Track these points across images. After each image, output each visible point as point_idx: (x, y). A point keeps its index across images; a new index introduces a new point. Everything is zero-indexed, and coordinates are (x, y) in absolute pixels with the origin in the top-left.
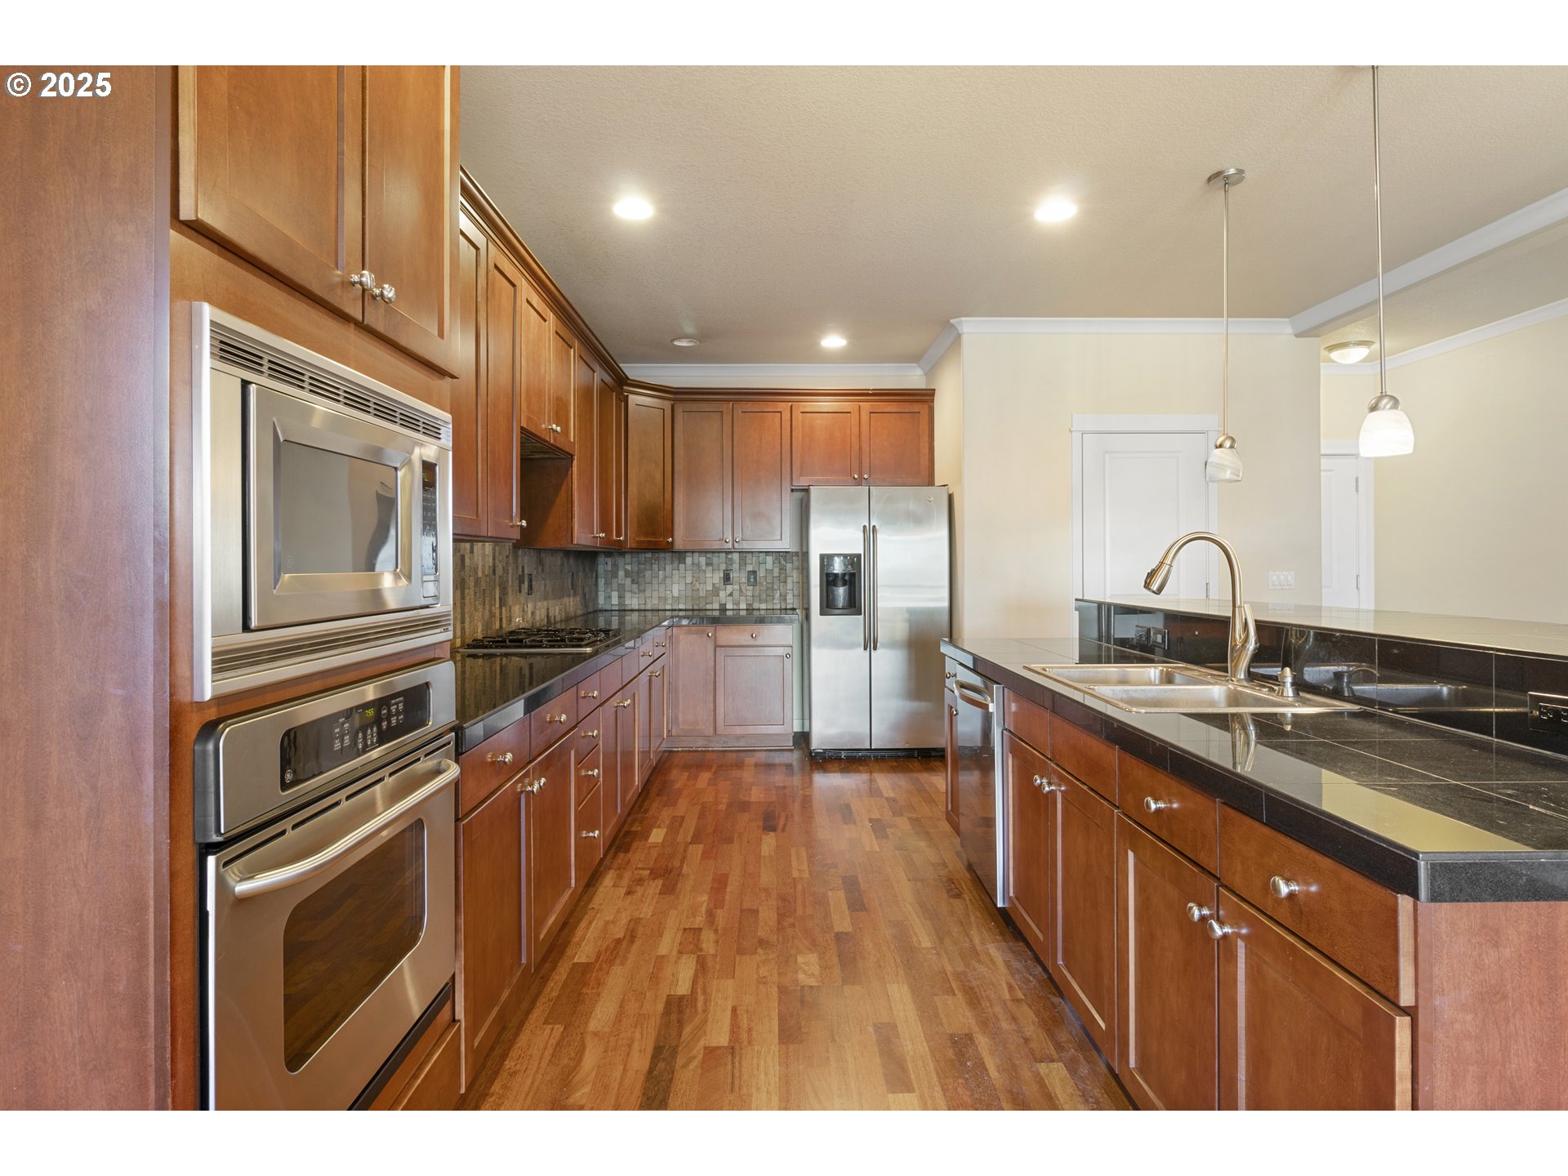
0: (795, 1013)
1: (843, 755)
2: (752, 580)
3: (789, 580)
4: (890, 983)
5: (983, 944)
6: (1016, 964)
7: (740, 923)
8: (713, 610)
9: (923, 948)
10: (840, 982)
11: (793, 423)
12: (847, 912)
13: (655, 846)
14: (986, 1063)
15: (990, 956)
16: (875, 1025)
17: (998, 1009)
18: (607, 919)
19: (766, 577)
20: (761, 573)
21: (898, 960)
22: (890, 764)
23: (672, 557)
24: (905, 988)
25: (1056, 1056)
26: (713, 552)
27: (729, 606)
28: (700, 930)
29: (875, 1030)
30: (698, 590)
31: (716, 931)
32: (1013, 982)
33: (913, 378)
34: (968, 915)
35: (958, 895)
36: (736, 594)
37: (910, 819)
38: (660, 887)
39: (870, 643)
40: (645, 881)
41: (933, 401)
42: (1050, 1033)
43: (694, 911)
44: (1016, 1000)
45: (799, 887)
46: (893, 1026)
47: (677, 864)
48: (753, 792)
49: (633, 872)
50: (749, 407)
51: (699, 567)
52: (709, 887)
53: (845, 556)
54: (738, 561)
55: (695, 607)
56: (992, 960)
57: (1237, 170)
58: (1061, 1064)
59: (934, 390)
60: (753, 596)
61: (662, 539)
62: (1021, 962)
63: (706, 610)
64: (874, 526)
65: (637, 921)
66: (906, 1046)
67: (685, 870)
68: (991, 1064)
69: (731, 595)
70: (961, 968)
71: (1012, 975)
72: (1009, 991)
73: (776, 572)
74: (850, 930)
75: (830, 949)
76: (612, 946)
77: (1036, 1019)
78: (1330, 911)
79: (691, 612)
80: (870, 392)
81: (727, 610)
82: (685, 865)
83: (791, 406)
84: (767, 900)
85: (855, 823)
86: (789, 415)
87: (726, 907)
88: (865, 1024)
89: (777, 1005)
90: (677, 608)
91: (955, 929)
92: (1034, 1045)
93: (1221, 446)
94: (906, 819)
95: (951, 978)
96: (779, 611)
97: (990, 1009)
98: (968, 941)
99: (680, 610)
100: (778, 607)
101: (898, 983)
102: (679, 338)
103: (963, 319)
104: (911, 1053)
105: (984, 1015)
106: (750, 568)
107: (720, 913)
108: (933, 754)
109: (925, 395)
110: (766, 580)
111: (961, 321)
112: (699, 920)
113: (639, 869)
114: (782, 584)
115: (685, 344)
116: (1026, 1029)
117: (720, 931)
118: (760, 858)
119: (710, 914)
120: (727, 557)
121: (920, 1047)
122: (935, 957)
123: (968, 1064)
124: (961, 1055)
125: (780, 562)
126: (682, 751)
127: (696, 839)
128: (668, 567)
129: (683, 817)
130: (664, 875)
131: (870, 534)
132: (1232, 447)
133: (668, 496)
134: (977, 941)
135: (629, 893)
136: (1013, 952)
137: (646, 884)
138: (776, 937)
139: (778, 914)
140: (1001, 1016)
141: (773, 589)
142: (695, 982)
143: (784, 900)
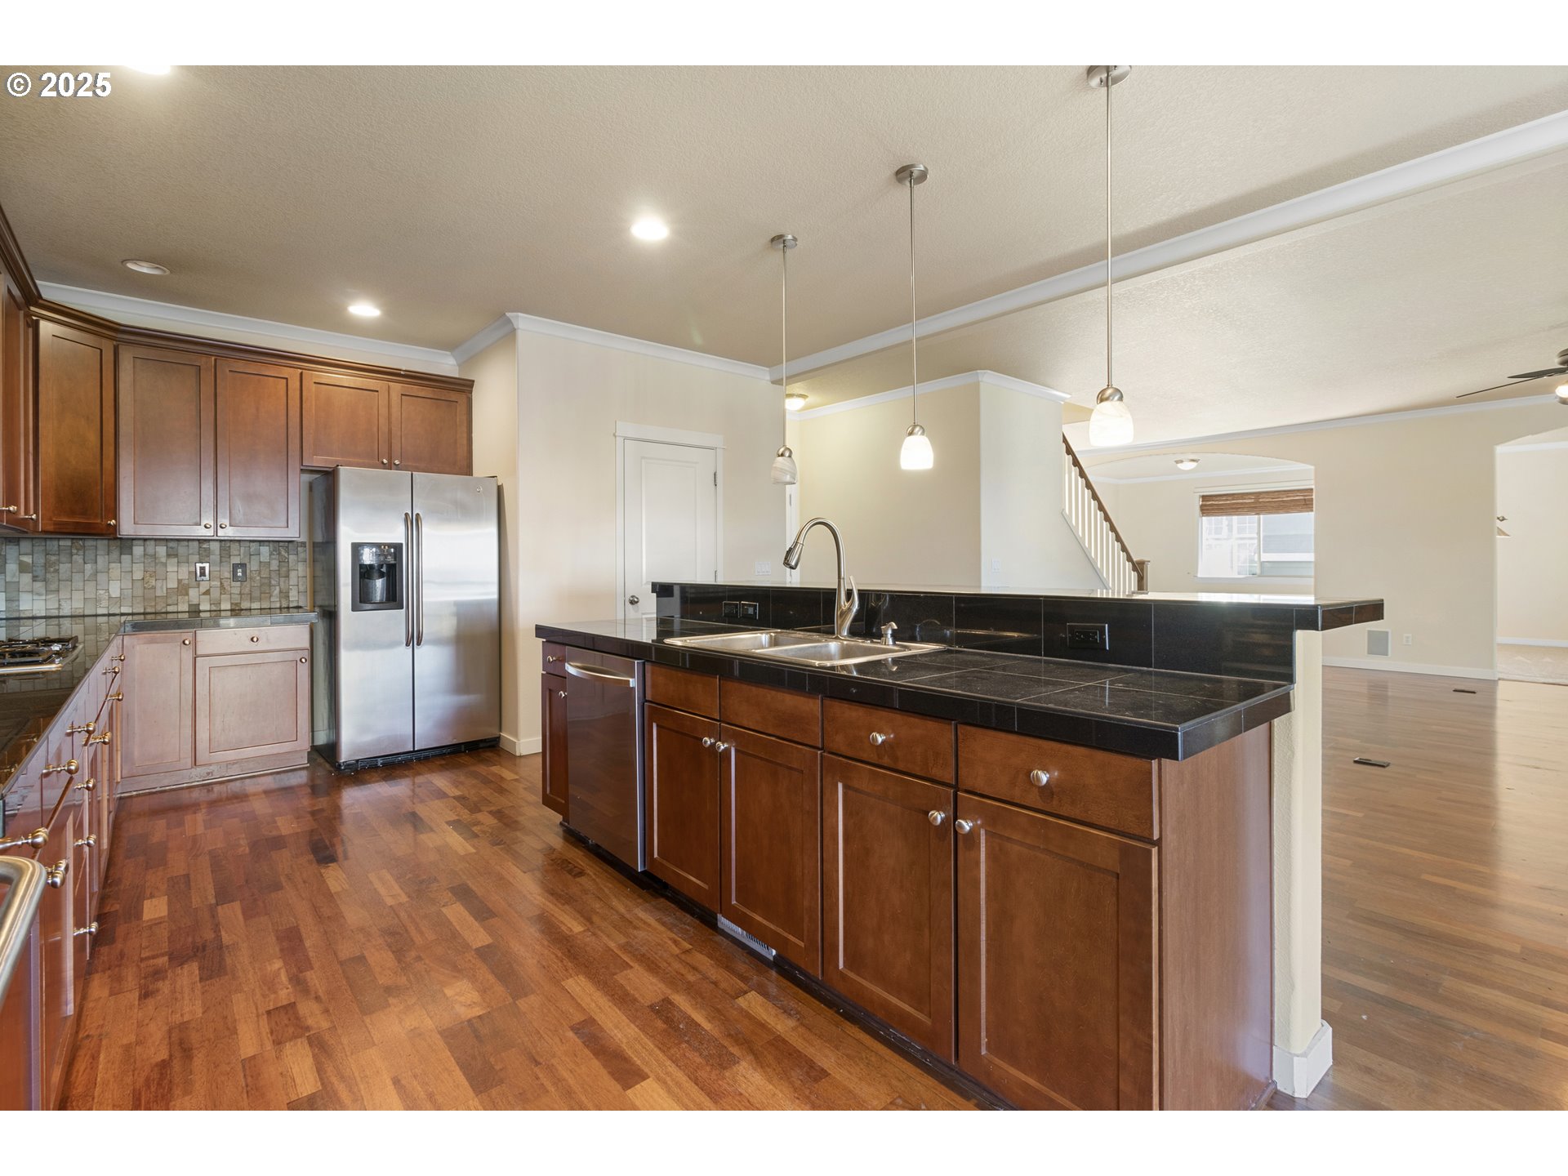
0: (476, 1053)
1: (380, 762)
2: (240, 574)
3: (293, 574)
4: (564, 980)
5: (629, 911)
6: (667, 919)
7: (347, 978)
8: (178, 612)
9: (577, 934)
10: (510, 998)
11: (304, 394)
12: (476, 924)
13: (158, 923)
14: (695, 1019)
15: (642, 920)
16: (572, 1028)
17: (677, 965)
18: (125, 1041)
19: (260, 571)
20: (253, 566)
21: (560, 954)
22: (438, 763)
23: (109, 546)
24: (582, 979)
25: (746, 988)
26: (178, 540)
27: (204, 606)
28: (293, 1005)
29: (576, 1033)
30: (154, 588)
31: (317, 998)
32: (676, 937)
33: (446, 365)
34: (601, 888)
35: (581, 873)
36: (215, 593)
37: (490, 812)
38: (197, 972)
39: (414, 638)
40: (166, 971)
41: (471, 392)
42: (728, 968)
43: (270, 985)
44: (687, 952)
45: (403, 914)
46: (591, 1021)
47: (209, 935)
48: (279, 824)
49: (138, 966)
50: (240, 366)
51: (155, 558)
52: (277, 949)
53: (378, 545)
54: (218, 552)
55: (148, 610)
56: (645, 923)
57: (793, 237)
58: (753, 992)
59: (474, 381)
60: (241, 594)
61: (99, 521)
62: (670, 916)
63: (167, 613)
64: (418, 515)
65: (183, 1027)
66: (615, 1035)
67: (226, 938)
68: (699, 1017)
69: (207, 593)
70: (623, 940)
71: (670, 929)
72: (676, 946)
73: (274, 565)
74: (491, 941)
75: (479, 969)
76: (155, 1075)
77: (712, 962)
78: (1084, 786)
79: (142, 617)
80: (402, 373)
81: (200, 611)
82: (223, 933)
83: (301, 374)
84: (369, 941)
85: (432, 830)
86: (298, 384)
87: (316, 965)
88: (561, 1031)
89: (449, 1053)
90: (117, 612)
91: (597, 906)
92: (723, 985)
93: (782, 455)
94: (485, 813)
95: (619, 953)
96: (278, 611)
97: (669, 968)
98: (614, 913)
99: (122, 614)
100: (278, 605)
101: (572, 977)
102: (135, 260)
103: (520, 314)
104: (625, 1040)
105: (668, 975)
106: (236, 560)
107: (309, 975)
108: (481, 745)
109: (464, 385)
110: (260, 574)
111: (518, 316)
112: (285, 993)
113: (148, 958)
114: (282, 579)
115: (145, 270)
116: (709, 974)
117: (322, 996)
118: (332, 896)
119: (298, 981)
120: (200, 547)
121: (629, 1031)
122: (593, 938)
123: (681, 1026)
124: (668, 1021)
125: (279, 554)
126: (138, 796)
127: (223, 896)
128: (100, 560)
129: (187, 876)
130: (195, 955)
131: (412, 522)
132: (790, 456)
133: (108, 464)
134: (622, 910)
135: (145, 995)
136: (659, 909)
137: (170, 974)
138: (405, 978)
139: (393, 952)
140: (683, 971)
141: (270, 585)
142: (320, 1070)
143: (393, 934)
